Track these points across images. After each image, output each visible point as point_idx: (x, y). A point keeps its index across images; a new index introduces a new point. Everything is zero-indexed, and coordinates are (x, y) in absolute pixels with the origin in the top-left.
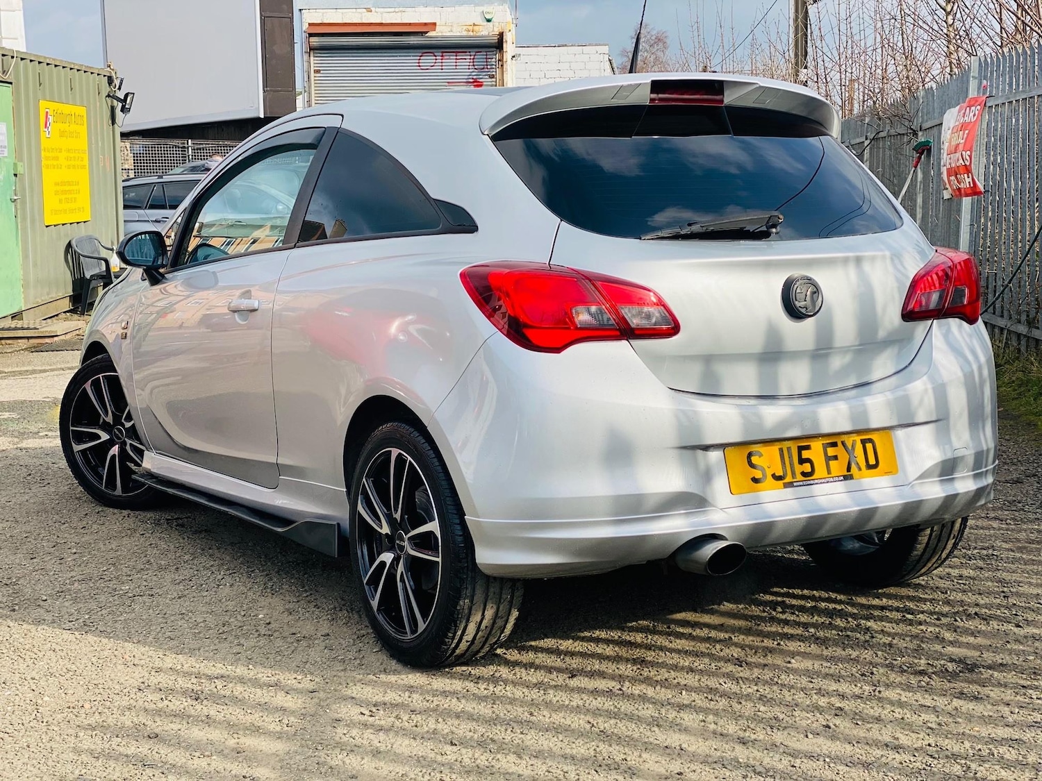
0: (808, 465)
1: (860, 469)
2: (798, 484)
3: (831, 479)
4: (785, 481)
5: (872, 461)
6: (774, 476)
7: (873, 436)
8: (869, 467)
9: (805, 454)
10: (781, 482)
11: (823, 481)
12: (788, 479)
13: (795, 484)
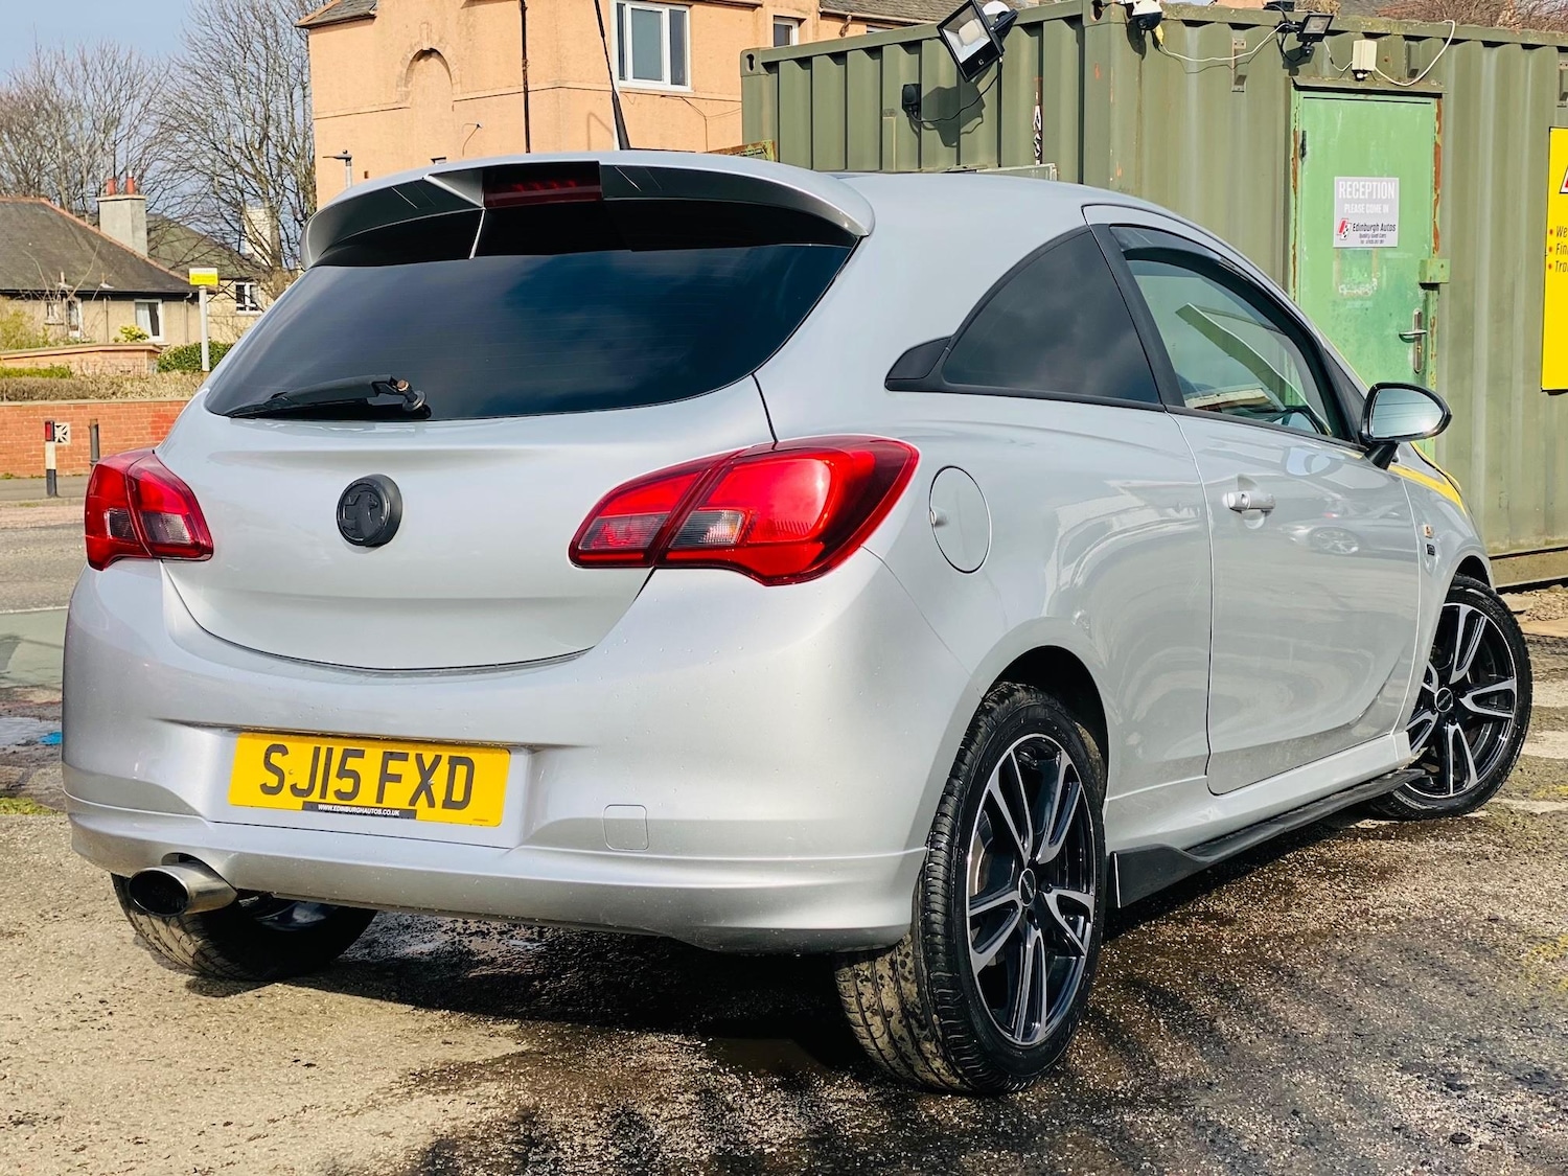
0: (350, 782)
1: (431, 804)
2: (325, 807)
3: (379, 812)
4: (309, 799)
5: (458, 796)
6: (293, 788)
7: (473, 755)
8: (449, 803)
9: (352, 764)
10: (300, 800)
11: (366, 811)
12: (315, 797)
13: (320, 807)
